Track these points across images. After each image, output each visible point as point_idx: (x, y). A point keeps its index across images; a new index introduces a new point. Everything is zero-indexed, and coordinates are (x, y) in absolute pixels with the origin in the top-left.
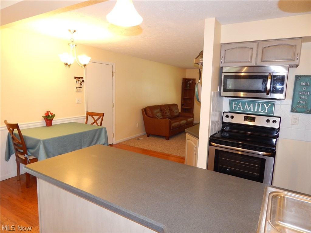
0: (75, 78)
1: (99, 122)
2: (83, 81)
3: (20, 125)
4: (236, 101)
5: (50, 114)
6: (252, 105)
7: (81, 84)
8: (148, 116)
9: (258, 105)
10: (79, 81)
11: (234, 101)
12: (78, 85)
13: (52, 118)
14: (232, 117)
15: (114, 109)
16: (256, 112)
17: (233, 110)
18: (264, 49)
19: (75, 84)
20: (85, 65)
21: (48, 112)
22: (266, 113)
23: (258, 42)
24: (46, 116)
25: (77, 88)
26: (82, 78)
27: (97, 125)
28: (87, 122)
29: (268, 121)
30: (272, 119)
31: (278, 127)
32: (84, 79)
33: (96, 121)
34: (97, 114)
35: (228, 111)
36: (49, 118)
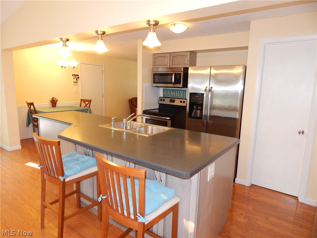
0: (73, 75)
1: (88, 106)
2: (79, 78)
3: (35, 105)
4: (166, 90)
5: (54, 99)
6: (174, 92)
7: (77, 79)
8: (133, 105)
9: (177, 92)
10: (75, 77)
11: (165, 90)
12: (75, 80)
13: (56, 102)
14: (164, 100)
15: (104, 98)
16: (176, 97)
17: (165, 96)
18: (173, 58)
19: (72, 79)
20: (74, 67)
21: (53, 98)
22: (181, 97)
23: (170, 53)
24: (52, 101)
25: (74, 82)
26: (78, 75)
27: (87, 107)
28: (80, 106)
29: (181, 102)
30: (183, 100)
31: (185, 105)
32: (79, 76)
33: (86, 105)
34: (87, 101)
35: (162, 97)
36: (54, 102)
